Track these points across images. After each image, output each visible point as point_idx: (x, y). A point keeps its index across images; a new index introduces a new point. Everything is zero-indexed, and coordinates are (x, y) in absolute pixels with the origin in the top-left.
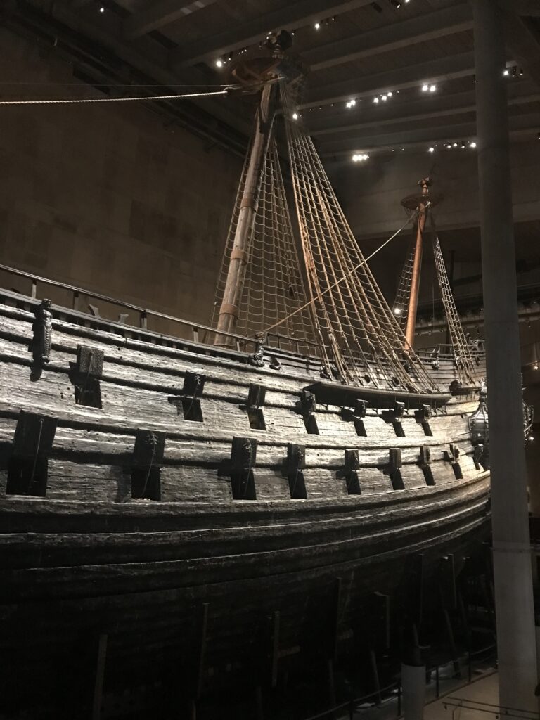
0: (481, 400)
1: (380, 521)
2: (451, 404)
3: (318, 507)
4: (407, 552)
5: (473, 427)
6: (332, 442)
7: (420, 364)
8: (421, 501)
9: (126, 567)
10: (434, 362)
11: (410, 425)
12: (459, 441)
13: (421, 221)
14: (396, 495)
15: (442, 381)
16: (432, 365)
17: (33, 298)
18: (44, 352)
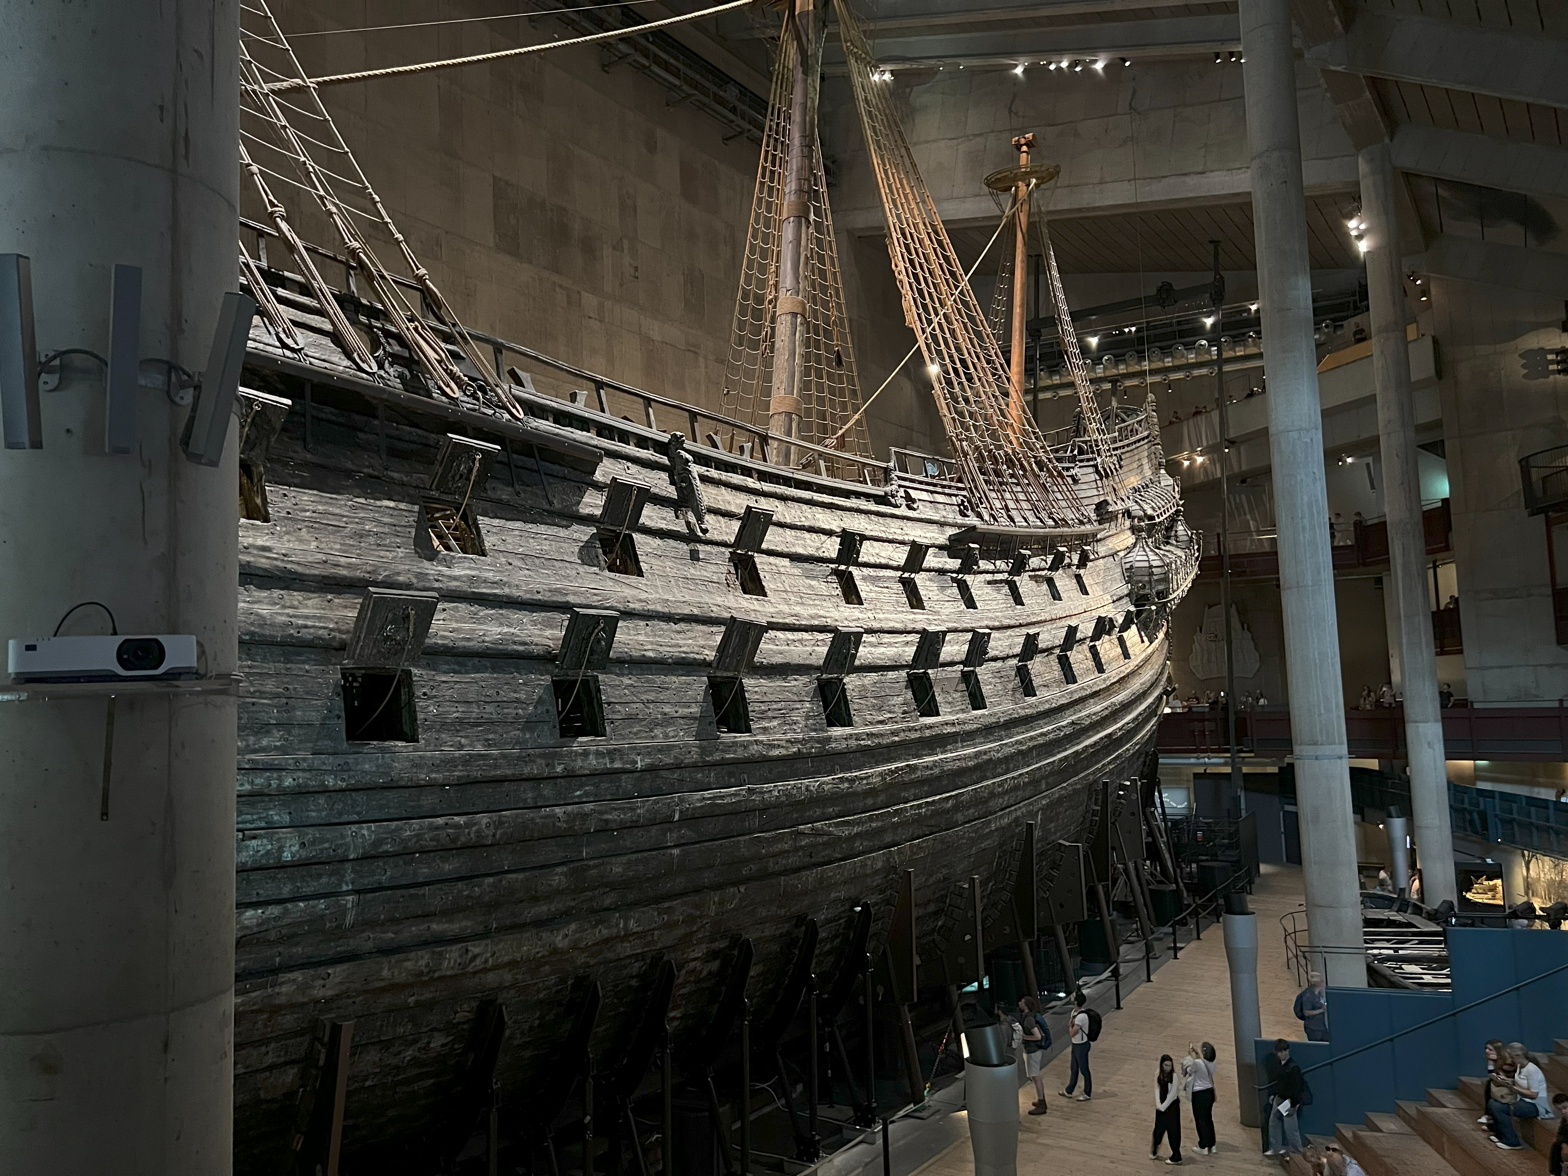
0: (1133, 529)
2: (1100, 540)
3: (1002, 720)
4: (1092, 778)
5: (1130, 574)
6: (994, 619)
7: (1063, 477)
8: (1096, 699)
9: (837, 825)
10: (1073, 472)
11: (1063, 581)
12: (1118, 600)
13: (1021, 215)
14: (1072, 693)
15: (1085, 502)
16: (1072, 476)
17: (654, 430)
18: (700, 519)
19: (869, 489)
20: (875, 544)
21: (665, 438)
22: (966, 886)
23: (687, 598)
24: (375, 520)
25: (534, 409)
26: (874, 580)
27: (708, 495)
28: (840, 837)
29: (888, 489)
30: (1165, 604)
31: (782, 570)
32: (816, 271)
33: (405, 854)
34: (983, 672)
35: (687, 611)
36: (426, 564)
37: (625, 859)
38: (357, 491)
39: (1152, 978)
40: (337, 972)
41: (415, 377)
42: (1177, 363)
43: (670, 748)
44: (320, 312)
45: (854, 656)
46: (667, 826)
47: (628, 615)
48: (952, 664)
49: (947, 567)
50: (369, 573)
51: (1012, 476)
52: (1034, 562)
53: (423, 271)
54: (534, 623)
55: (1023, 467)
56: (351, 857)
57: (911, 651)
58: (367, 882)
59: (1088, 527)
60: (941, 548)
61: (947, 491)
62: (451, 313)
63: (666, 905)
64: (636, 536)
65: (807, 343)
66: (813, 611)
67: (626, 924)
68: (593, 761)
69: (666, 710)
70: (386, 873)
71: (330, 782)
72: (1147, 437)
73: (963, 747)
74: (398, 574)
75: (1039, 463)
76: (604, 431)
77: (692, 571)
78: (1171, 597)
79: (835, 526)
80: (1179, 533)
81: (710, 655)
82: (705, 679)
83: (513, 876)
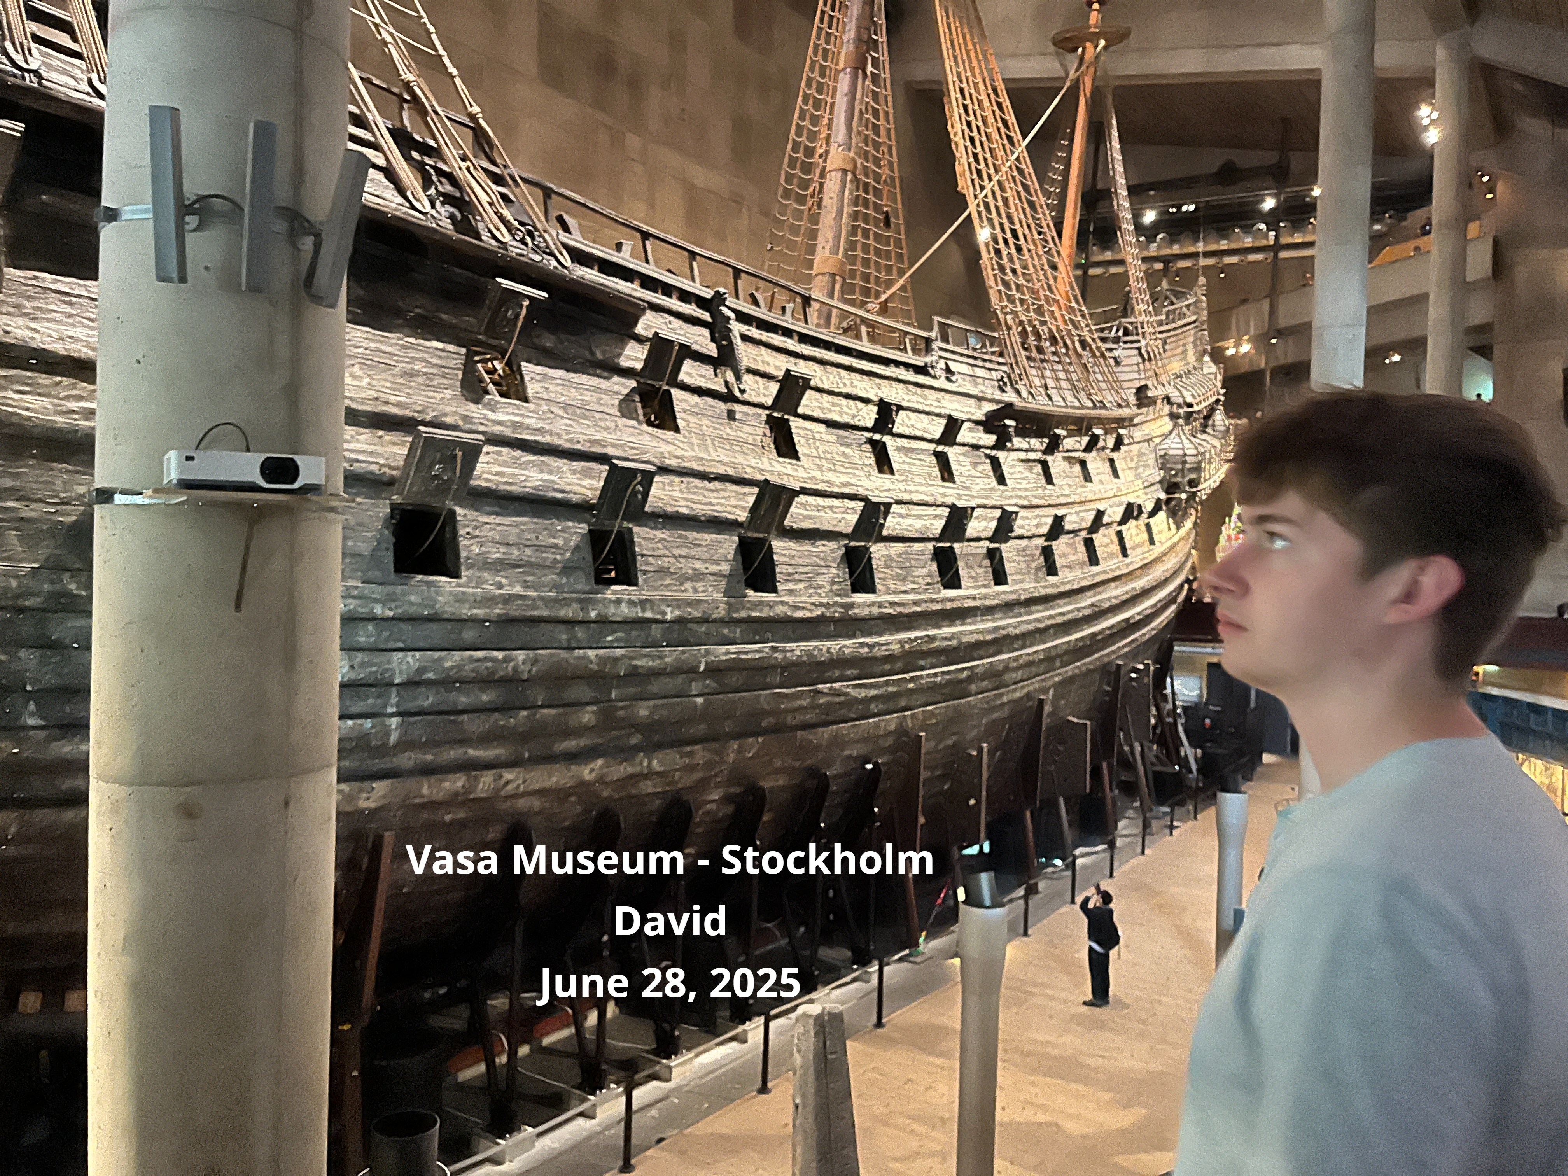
0: (1173, 416)
1: (1081, 615)
3: (1023, 598)
4: (1106, 659)
5: (1164, 462)
6: (1026, 497)
7: (1105, 358)
8: (1118, 583)
9: (854, 687)
10: (1115, 353)
11: (1096, 463)
12: (1149, 486)
13: (1086, 79)
14: (1094, 575)
15: (1125, 385)
16: (1115, 358)
17: (698, 284)
18: (738, 378)
19: (909, 357)
20: (911, 414)
21: (708, 294)
22: (975, 753)
23: (722, 458)
24: (424, 360)
25: (581, 257)
26: (908, 451)
27: (746, 354)
28: (856, 699)
29: (928, 359)
30: (1195, 494)
31: (817, 436)
32: (870, 126)
33: (446, 683)
34: (1008, 549)
35: (721, 470)
36: (472, 406)
37: (652, 703)
38: (406, 330)
39: (1146, 852)
40: (381, 787)
41: (465, 218)
42: (1233, 246)
43: (699, 602)
44: (375, 146)
45: (882, 525)
46: (691, 676)
47: (664, 470)
48: (978, 539)
49: (981, 443)
50: (418, 412)
51: (1054, 353)
52: (1069, 443)
53: (476, 109)
54: (574, 472)
55: (1066, 345)
56: (397, 681)
57: (939, 525)
58: (411, 706)
59: (1125, 412)
60: (977, 423)
61: (987, 365)
62: (503, 155)
63: (688, 749)
64: (675, 393)
65: (856, 201)
66: (844, 479)
67: (649, 763)
68: (625, 609)
69: (698, 565)
70: (427, 700)
71: (378, 610)
72: (1194, 322)
73: (982, 621)
74: (446, 415)
75: (1084, 343)
76: (648, 283)
77: (728, 431)
78: (1201, 487)
79: (872, 395)
80: (1217, 423)
81: (742, 516)
82: (736, 539)
83: (545, 711)
